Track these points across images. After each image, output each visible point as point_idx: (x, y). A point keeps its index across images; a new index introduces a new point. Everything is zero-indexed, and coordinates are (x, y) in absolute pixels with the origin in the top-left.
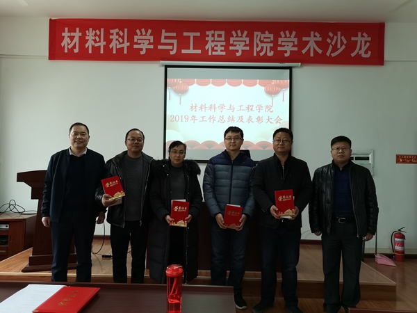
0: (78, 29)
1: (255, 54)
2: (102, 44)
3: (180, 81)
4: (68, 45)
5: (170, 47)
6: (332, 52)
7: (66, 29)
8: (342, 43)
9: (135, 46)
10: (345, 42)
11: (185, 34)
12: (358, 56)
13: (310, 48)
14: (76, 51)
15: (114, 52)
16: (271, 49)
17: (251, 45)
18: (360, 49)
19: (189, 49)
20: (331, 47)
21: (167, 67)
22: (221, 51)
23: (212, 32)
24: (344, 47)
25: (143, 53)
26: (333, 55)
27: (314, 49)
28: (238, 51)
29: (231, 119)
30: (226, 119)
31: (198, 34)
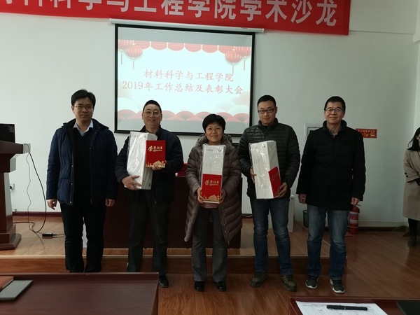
1: (216, 17)
3: (133, 43)
6: (297, 18)
8: (307, 9)
9: (80, 1)
10: (311, 8)
12: (323, 23)
13: (274, 13)
14: (10, 2)
15: (56, 5)
16: (234, 11)
17: (212, 5)
18: (326, 16)
19: (143, 6)
20: (296, 13)
21: (117, 26)
22: (179, 11)
24: (309, 13)
25: (89, 8)
26: (298, 21)
27: (279, 14)
28: (197, 12)
29: (189, 88)
30: (183, 87)
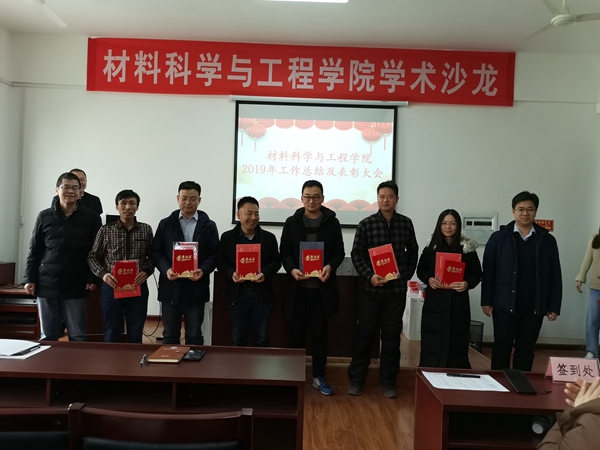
0: (124, 52)
1: (351, 89)
2: (156, 71)
3: (255, 121)
4: (112, 72)
5: (243, 78)
6: (449, 88)
7: (110, 51)
8: (461, 77)
9: (198, 76)
10: (465, 76)
11: (263, 61)
13: (420, 83)
14: (122, 79)
15: (172, 82)
16: (372, 82)
17: (346, 77)
18: (484, 85)
19: (267, 80)
20: (447, 82)
21: (238, 103)
22: (308, 84)
23: (297, 59)
24: (463, 82)
25: (208, 84)
26: (450, 92)
27: (426, 84)
28: (329, 84)
29: (319, 171)
30: (312, 170)
31: (279, 62)
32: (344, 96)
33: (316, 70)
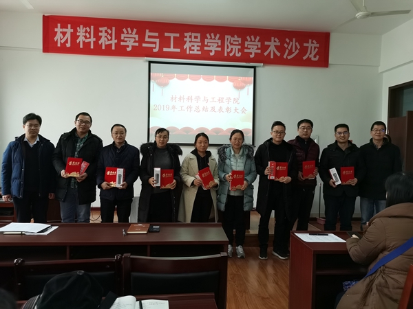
0: (69, 26)
1: (226, 55)
2: (92, 40)
3: (162, 75)
4: (61, 39)
5: (153, 46)
6: (288, 55)
7: (59, 25)
8: (296, 48)
9: (122, 43)
10: (299, 47)
11: (166, 34)
12: (309, 59)
13: (270, 51)
14: (68, 45)
15: (103, 48)
16: (239, 50)
17: (222, 46)
18: (311, 53)
19: (170, 47)
20: (287, 51)
21: (150, 62)
22: (198, 50)
23: (190, 34)
24: (297, 51)
25: (129, 49)
26: (289, 58)
27: (274, 52)
28: (211, 51)
29: (205, 109)
30: (201, 108)
31: (178, 35)
32: (221, 59)
33: (202, 41)
